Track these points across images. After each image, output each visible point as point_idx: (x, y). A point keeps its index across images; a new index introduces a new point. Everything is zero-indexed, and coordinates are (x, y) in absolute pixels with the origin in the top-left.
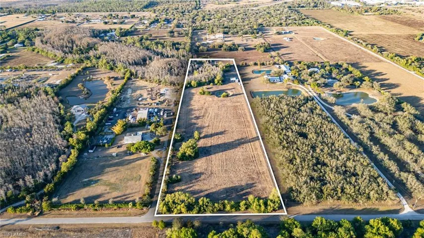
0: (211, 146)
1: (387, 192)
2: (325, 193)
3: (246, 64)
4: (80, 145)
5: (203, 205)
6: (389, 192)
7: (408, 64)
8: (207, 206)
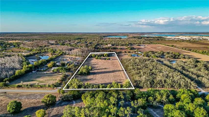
0: (97, 72)
1: (190, 83)
2: (156, 82)
3: (121, 52)
4: (29, 69)
5: (87, 86)
6: (191, 82)
7: (204, 53)
8: (89, 86)
